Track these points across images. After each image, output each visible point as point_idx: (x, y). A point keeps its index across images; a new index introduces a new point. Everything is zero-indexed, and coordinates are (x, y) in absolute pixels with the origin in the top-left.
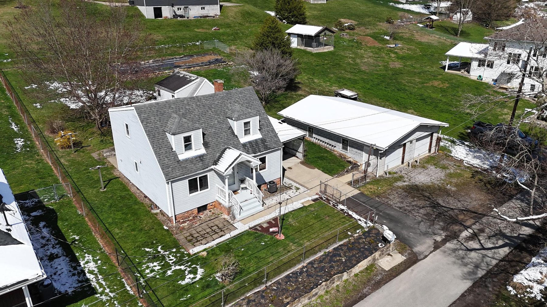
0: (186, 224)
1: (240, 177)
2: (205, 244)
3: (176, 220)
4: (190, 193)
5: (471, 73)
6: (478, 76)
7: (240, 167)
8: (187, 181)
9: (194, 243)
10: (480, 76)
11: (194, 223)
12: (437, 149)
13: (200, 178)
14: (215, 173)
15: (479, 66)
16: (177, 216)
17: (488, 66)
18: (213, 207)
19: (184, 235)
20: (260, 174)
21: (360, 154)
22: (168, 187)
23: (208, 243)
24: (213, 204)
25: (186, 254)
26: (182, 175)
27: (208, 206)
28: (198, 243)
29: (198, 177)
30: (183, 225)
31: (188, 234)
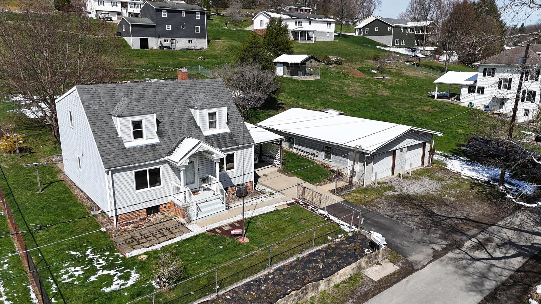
0: (130, 227)
1: (202, 176)
2: (148, 247)
3: (117, 220)
4: (137, 189)
5: (462, 101)
6: (469, 102)
7: (202, 162)
8: (133, 172)
9: (134, 246)
10: (471, 103)
11: (140, 226)
12: (430, 162)
13: (149, 170)
14: (169, 167)
15: (469, 92)
16: (119, 217)
17: (478, 92)
18: (167, 209)
19: (124, 237)
20: (226, 174)
21: (345, 161)
22: (107, 178)
23: (152, 246)
24: (167, 205)
25: (120, 258)
26: (127, 164)
27: (160, 207)
28: (139, 246)
29: (148, 169)
30: (126, 227)
31: (130, 237)
